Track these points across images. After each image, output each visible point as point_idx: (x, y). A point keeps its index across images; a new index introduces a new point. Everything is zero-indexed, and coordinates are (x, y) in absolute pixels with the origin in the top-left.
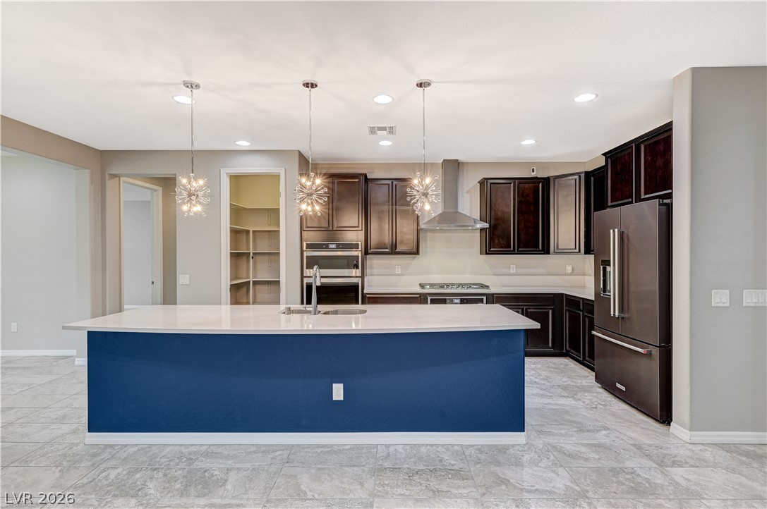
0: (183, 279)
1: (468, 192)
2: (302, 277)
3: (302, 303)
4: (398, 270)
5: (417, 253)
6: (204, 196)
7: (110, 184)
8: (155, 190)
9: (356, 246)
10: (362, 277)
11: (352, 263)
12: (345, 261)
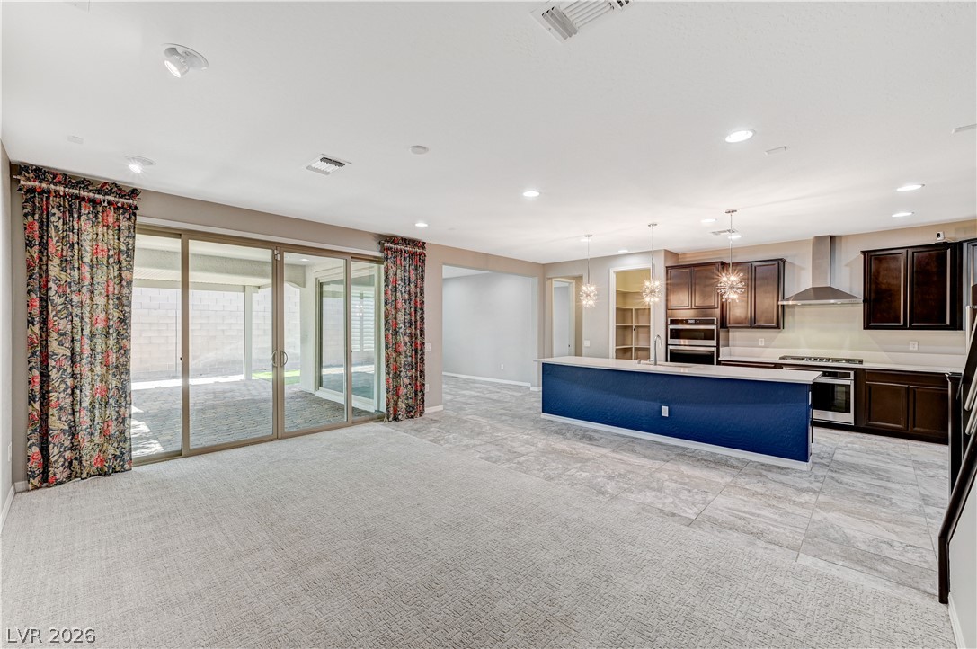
0: (586, 343)
1: (847, 265)
2: (667, 345)
3: (667, 361)
4: (761, 342)
5: (778, 326)
6: (595, 295)
7: (548, 283)
8: (570, 283)
9: (712, 322)
10: (718, 347)
11: (708, 335)
12: (703, 334)
